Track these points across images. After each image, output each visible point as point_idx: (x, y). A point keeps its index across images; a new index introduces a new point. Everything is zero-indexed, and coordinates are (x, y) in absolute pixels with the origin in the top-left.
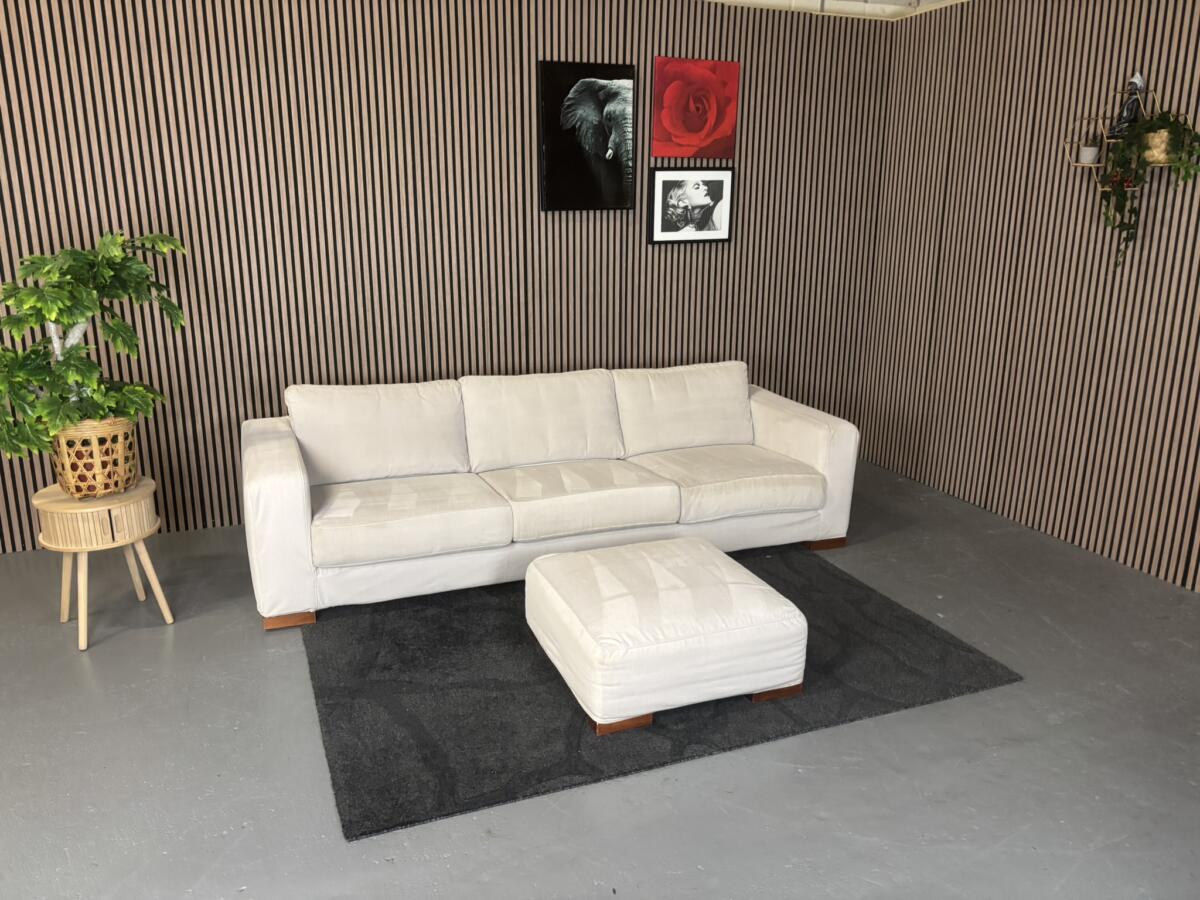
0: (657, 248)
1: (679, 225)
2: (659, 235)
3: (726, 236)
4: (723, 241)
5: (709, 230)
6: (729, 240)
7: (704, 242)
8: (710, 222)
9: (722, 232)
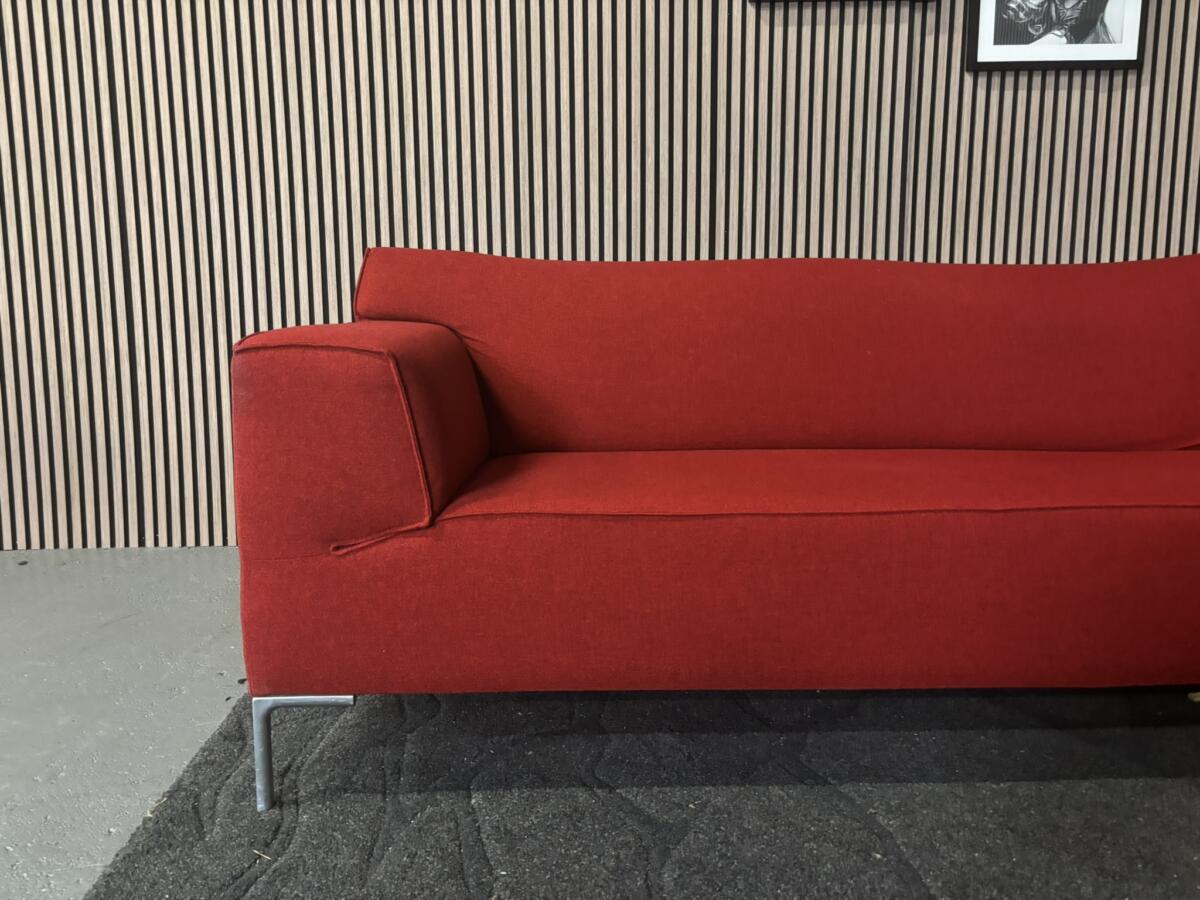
0: (982, 81)
1: (1030, 29)
2: (989, 51)
3: (1133, 56)
4: (1124, 66)
5: (1096, 41)
6: (1136, 66)
7: (1084, 67)
8: (1099, 24)
9: (1124, 48)
